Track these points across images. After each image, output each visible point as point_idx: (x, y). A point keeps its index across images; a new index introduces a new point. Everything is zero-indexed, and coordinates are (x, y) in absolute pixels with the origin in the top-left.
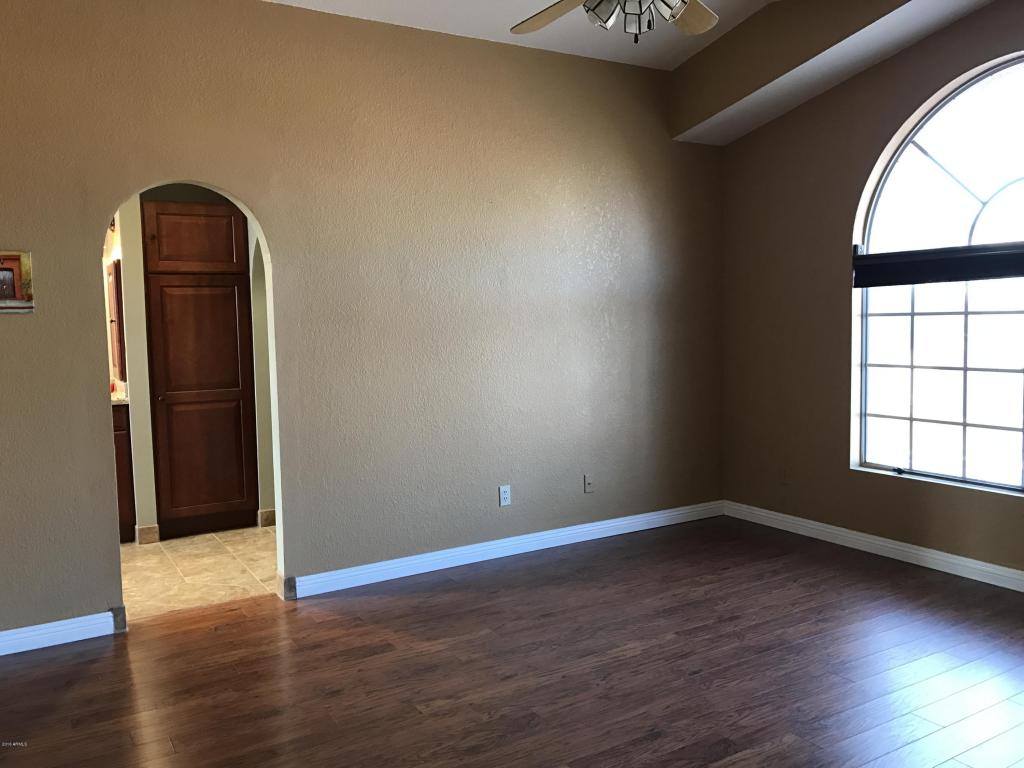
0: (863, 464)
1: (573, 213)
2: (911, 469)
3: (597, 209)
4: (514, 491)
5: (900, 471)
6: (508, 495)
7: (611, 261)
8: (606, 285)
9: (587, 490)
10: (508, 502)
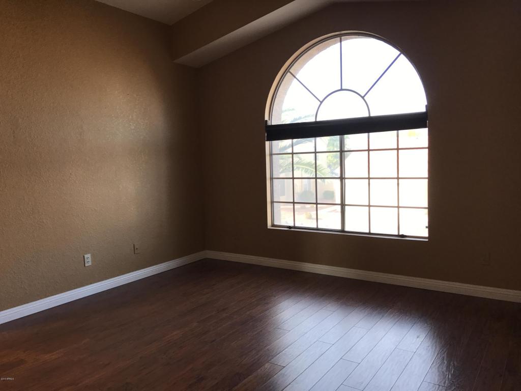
0: (273, 225)
1: (121, 97)
2: (294, 226)
3: (135, 96)
4: (93, 256)
5: (290, 227)
6: (90, 260)
7: (144, 124)
8: (142, 137)
9: (136, 252)
10: (90, 264)
